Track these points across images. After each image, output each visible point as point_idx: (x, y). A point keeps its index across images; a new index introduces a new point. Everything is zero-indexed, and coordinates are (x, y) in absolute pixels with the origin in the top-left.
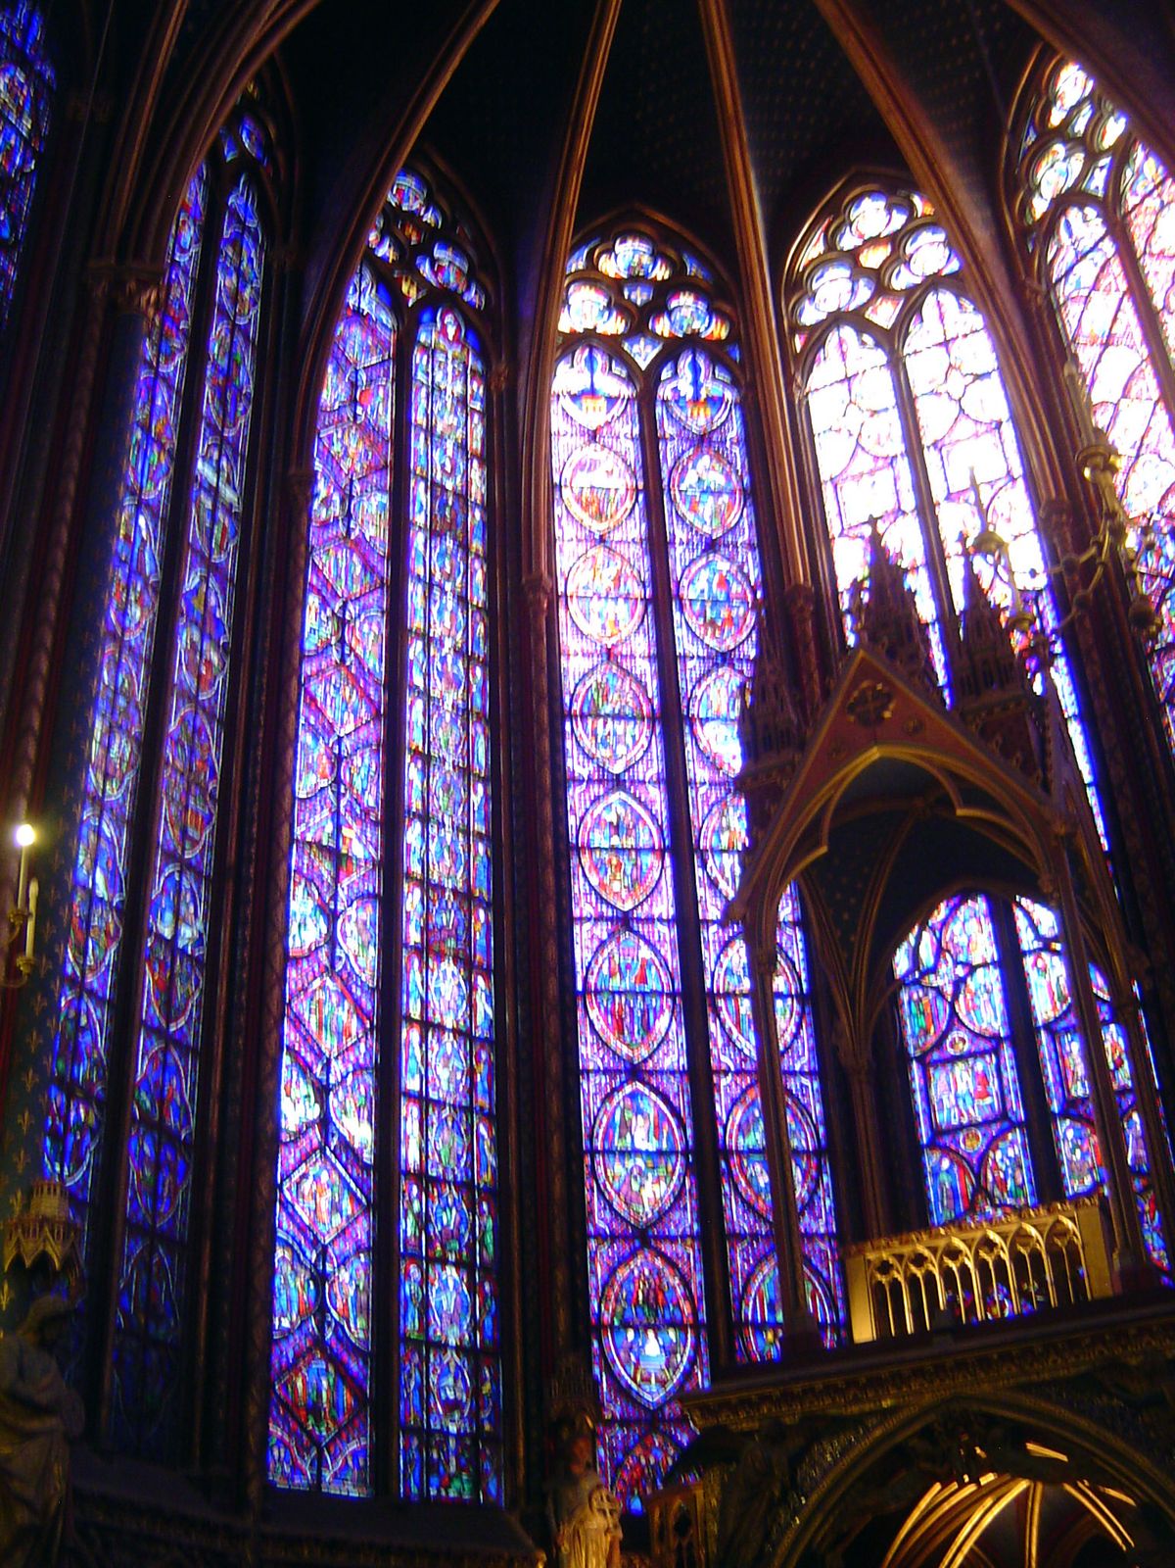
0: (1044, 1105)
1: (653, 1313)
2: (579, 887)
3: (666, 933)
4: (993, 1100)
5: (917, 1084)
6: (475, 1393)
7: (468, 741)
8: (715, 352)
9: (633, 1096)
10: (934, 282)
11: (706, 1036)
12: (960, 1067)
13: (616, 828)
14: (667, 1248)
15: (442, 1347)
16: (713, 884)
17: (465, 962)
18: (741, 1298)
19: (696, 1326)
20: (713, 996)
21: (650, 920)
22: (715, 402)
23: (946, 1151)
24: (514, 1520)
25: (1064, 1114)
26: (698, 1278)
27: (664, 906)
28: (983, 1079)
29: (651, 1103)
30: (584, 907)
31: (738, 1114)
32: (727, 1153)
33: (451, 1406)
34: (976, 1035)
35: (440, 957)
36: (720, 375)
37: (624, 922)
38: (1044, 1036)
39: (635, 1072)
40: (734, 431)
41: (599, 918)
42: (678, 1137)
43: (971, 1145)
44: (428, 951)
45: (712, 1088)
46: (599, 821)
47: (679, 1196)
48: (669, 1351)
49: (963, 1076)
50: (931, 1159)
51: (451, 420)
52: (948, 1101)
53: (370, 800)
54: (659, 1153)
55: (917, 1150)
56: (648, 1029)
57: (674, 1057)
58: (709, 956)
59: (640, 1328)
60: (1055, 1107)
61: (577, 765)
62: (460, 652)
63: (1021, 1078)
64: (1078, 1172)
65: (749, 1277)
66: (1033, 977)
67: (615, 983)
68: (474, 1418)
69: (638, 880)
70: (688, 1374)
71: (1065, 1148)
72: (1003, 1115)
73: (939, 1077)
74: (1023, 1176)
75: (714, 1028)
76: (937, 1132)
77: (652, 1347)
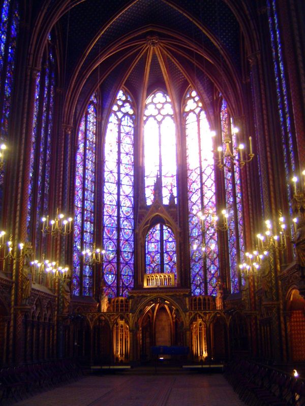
0: (163, 251)
1: (110, 273)
2: (105, 210)
3: (116, 218)
4: (157, 249)
5: (147, 245)
6: (90, 282)
7: (92, 186)
8: (131, 116)
9: (110, 242)
10: (168, 115)
11: (120, 235)
12: (153, 244)
13: (110, 201)
14: (113, 264)
15: (86, 276)
16: (122, 212)
17: (91, 223)
18: (121, 271)
19: (116, 275)
20: (121, 229)
21: (114, 216)
22: (130, 126)
23: (149, 255)
24: (94, 298)
25: (166, 253)
26: (116, 268)
27: (116, 214)
28: (155, 246)
29: (112, 244)
30: (105, 213)
31: (123, 246)
32: (121, 251)
33: (88, 284)
34: (156, 240)
35: (88, 221)
36: (131, 121)
37: (110, 216)
38: (164, 242)
39: (110, 239)
40: (132, 132)
41: (107, 215)
42: (115, 248)
43: (153, 254)
44: (87, 221)
45: (120, 242)
46: (108, 200)
47: (115, 257)
48: (112, 278)
49: (153, 245)
50: (147, 255)
51: (92, 127)
52: (150, 248)
53: (81, 198)
54: (113, 251)
55: (145, 254)
56: (112, 233)
57: (115, 237)
58: (121, 222)
59: (109, 274)
60: (164, 252)
61: (105, 190)
62: (92, 171)
63: (161, 247)
64: (166, 261)
65: (123, 268)
66: (164, 233)
67: (109, 225)
68: (90, 286)
69: (113, 210)
70: (114, 281)
71: (165, 257)
72: (158, 251)
73: (150, 244)
74: (159, 260)
75: (121, 233)
76: (148, 252)
77: (110, 277)
